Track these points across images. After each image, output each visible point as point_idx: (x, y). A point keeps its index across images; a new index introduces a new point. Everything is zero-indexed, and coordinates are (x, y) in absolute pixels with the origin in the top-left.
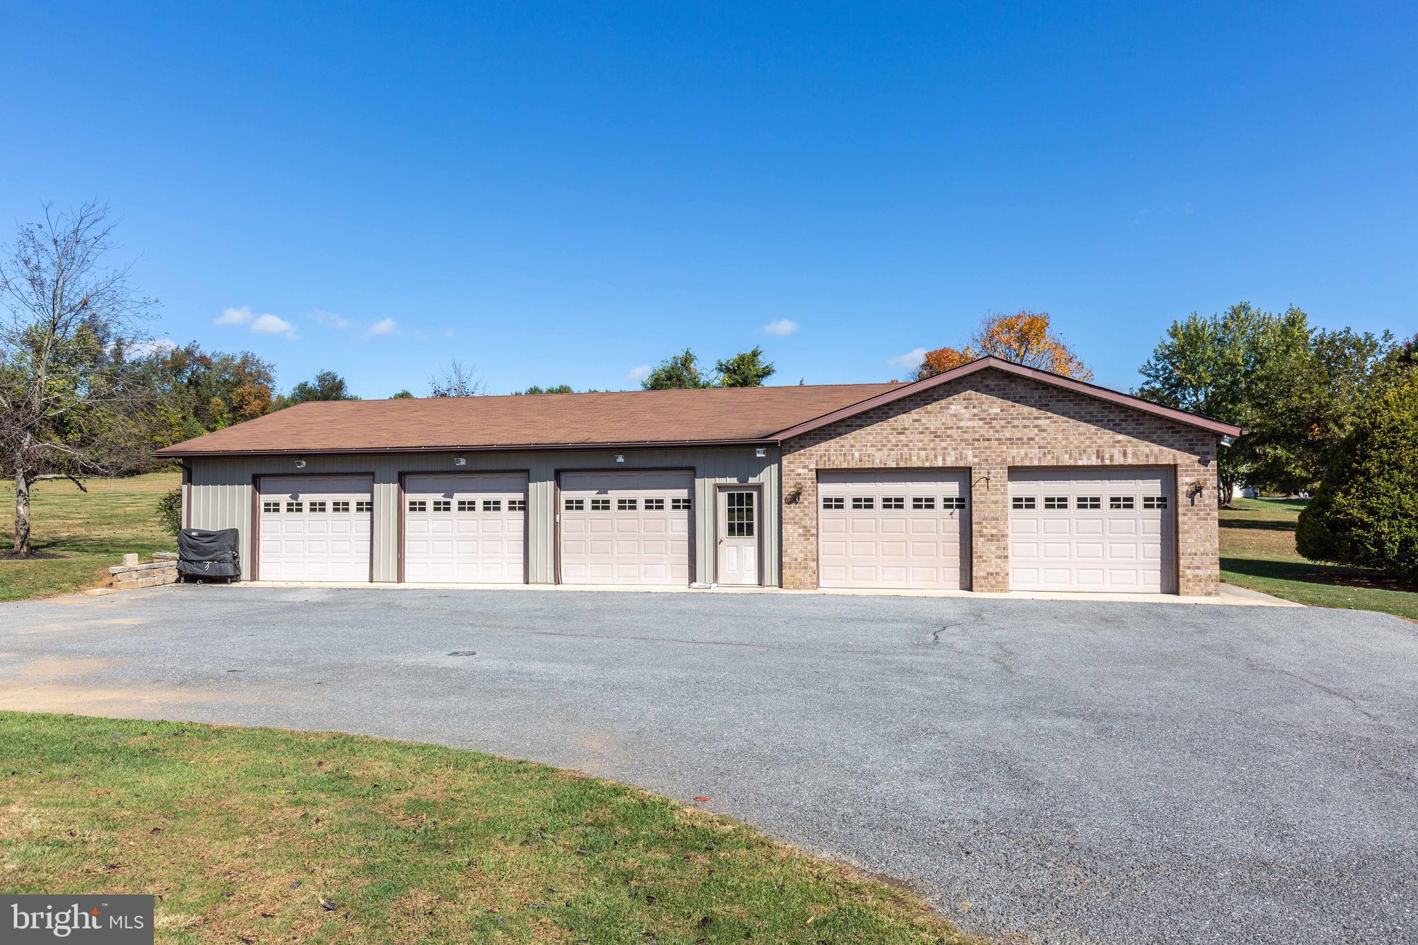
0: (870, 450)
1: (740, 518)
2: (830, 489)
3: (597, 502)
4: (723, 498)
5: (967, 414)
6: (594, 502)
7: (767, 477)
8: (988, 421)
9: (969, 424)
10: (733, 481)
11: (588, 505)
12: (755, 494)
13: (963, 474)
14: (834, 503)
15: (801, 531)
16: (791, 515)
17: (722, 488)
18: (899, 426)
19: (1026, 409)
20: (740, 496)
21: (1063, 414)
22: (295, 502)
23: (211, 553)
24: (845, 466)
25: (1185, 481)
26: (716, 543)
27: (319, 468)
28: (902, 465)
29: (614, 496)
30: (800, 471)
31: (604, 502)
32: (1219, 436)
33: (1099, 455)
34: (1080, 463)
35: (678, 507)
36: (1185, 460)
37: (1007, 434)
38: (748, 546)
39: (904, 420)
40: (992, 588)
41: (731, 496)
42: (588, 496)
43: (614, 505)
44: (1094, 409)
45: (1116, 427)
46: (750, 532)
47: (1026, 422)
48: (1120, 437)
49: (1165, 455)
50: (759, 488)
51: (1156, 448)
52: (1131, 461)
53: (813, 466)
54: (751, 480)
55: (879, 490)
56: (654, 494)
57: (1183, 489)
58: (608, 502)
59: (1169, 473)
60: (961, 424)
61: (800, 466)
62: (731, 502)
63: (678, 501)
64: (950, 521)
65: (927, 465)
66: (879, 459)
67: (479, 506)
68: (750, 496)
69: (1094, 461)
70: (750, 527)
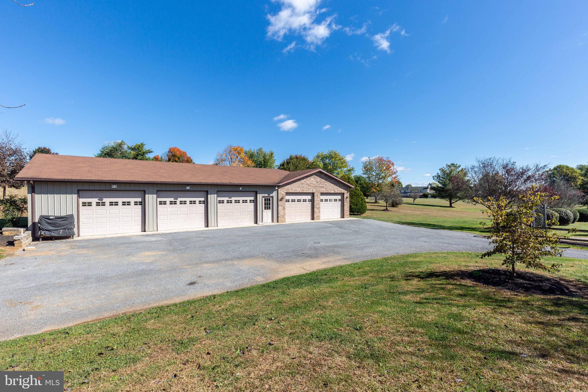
0: (297, 188)
1: (267, 205)
2: (287, 197)
3: (228, 201)
4: (264, 199)
5: (314, 180)
6: (227, 201)
7: (274, 194)
8: (317, 182)
9: (314, 183)
10: (266, 195)
11: (225, 202)
12: (271, 198)
13: (313, 194)
14: (288, 201)
15: (282, 208)
16: (280, 204)
17: (264, 197)
18: (302, 182)
19: (323, 180)
20: (267, 199)
21: (329, 182)
22: (101, 202)
23: (64, 226)
24: (292, 192)
25: (345, 196)
26: (262, 211)
27: (123, 188)
28: (303, 192)
29: (233, 199)
30: (282, 193)
31: (230, 201)
32: (351, 187)
33: (334, 191)
34: (331, 192)
35: (251, 202)
36: (345, 192)
37: (320, 185)
38: (269, 212)
39: (303, 181)
40: (318, 219)
41: (265, 199)
42: (226, 199)
43: (233, 202)
44: (333, 181)
45: (336, 185)
46: (270, 208)
47: (323, 183)
48: (337, 187)
49: (343, 191)
50: (272, 197)
51: (342, 189)
52: (338, 192)
53: (285, 192)
54: (271, 195)
55: (296, 197)
56: (245, 198)
57: (345, 198)
58: (232, 201)
59: (343, 194)
60: (313, 183)
61: (282, 191)
62: (265, 201)
63: (251, 200)
64: (309, 204)
65: (307, 192)
66: (299, 190)
67: (188, 202)
68: (270, 199)
69: (333, 192)
70: (270, 207)
